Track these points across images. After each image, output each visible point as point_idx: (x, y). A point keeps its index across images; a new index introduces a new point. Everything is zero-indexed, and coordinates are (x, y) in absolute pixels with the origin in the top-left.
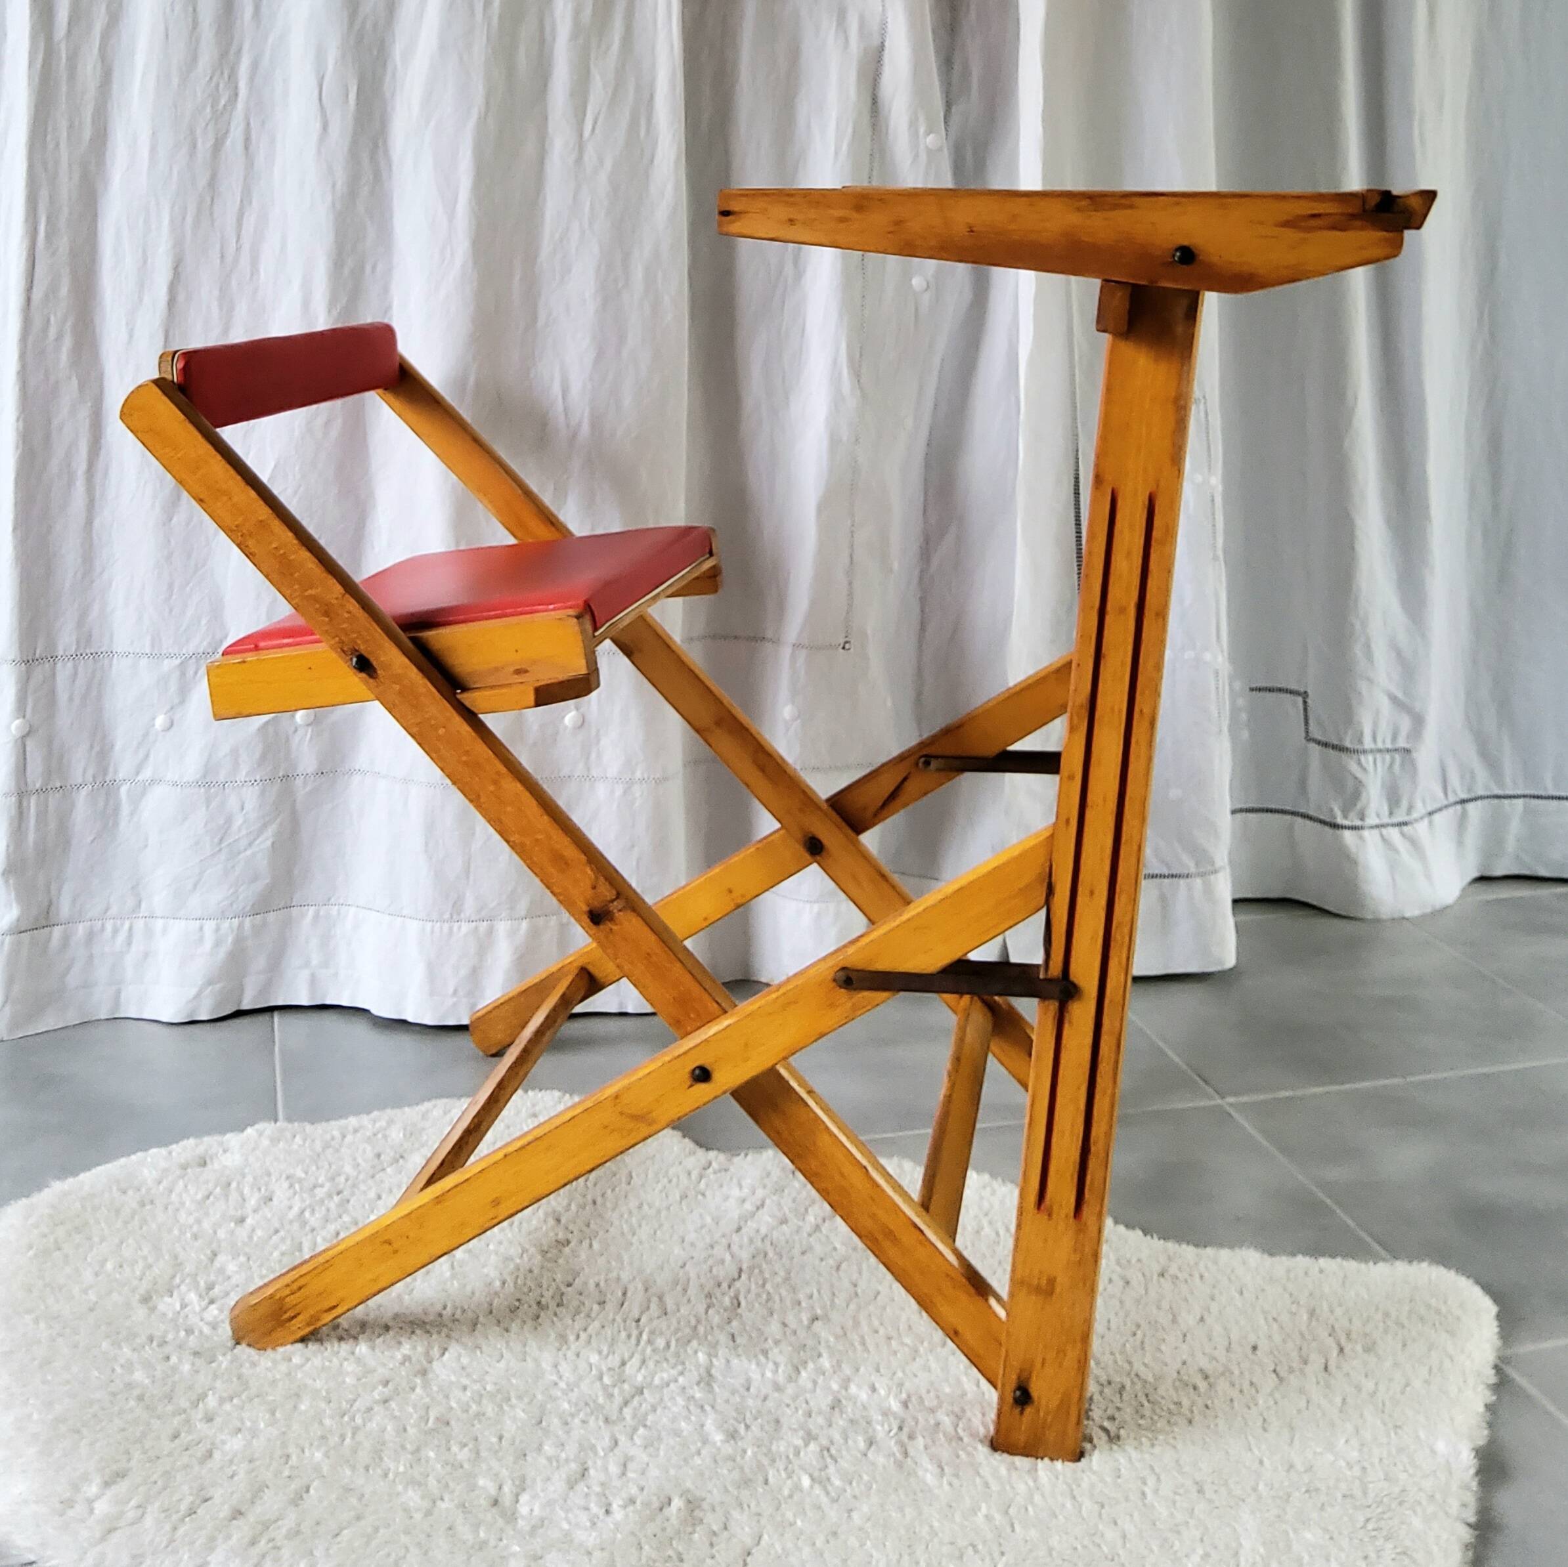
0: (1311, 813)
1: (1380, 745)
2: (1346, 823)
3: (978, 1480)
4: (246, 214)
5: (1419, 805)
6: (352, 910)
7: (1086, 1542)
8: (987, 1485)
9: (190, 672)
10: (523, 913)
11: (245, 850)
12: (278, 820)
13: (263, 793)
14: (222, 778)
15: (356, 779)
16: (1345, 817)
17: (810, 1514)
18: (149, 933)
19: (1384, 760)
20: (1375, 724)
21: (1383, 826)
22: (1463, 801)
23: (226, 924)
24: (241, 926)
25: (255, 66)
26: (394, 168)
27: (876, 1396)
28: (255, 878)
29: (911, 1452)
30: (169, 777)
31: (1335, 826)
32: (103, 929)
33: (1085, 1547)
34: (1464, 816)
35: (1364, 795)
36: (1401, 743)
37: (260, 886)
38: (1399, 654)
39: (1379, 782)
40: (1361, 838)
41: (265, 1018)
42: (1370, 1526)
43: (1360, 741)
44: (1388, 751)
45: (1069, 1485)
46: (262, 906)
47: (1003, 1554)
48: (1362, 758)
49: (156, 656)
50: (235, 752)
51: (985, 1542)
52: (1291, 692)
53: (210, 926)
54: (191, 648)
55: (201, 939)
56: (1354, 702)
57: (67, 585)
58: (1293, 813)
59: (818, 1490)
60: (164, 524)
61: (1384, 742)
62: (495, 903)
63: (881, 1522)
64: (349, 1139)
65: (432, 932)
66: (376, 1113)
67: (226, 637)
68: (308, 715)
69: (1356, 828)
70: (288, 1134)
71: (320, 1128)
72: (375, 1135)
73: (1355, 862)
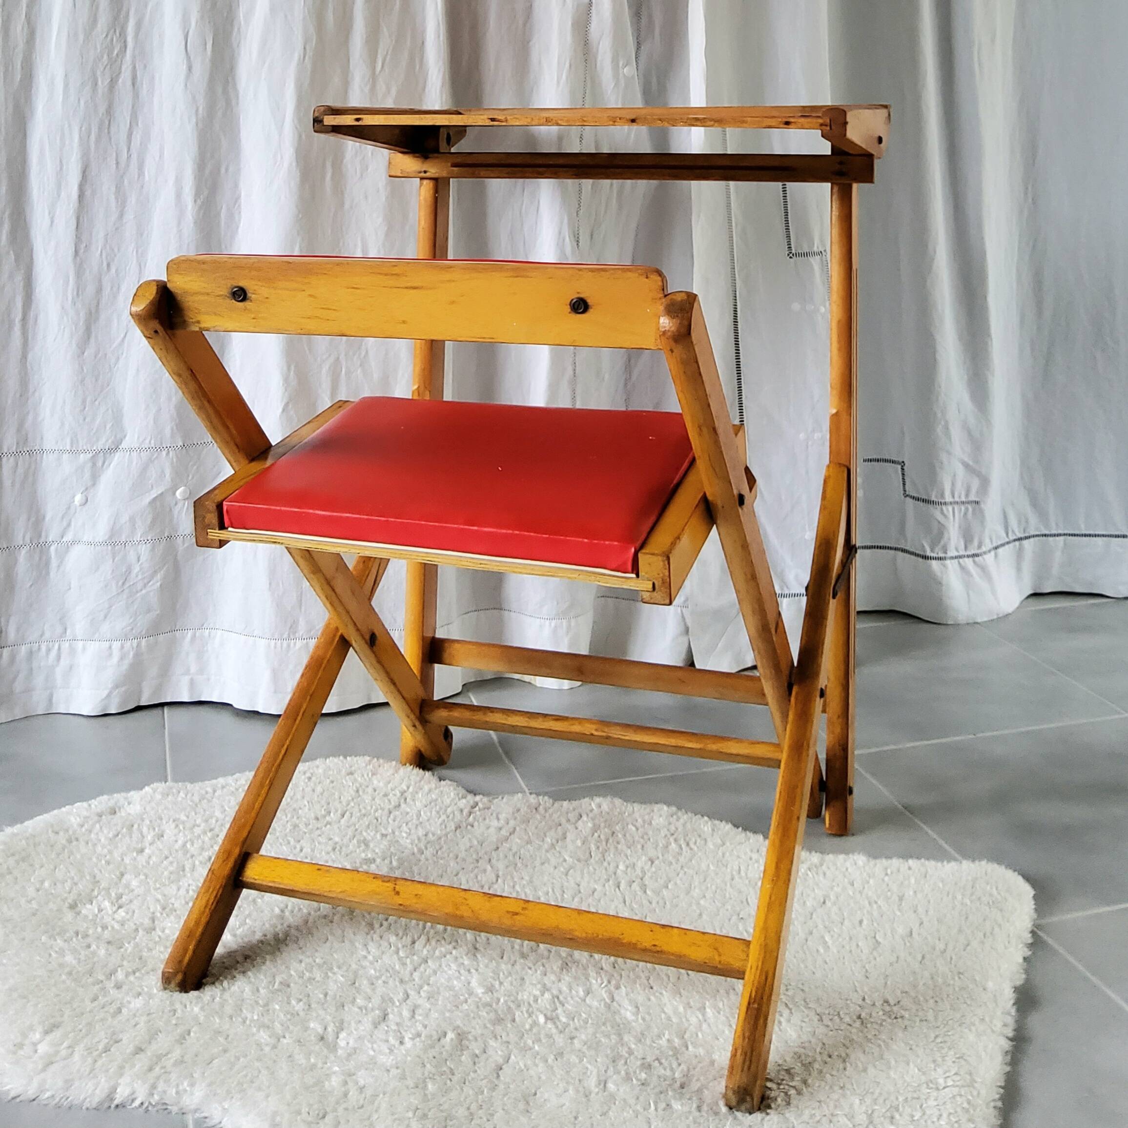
0: (907, 548)
1: (957, 499)
2: (932, 555)
3: (663, 1016)
4: (134, 133)
5: (987, 541)
6: (219, 632)
8: (669, 1019)
9: (100, 464)
11: (141, 590)
12: (165, 569)
13: (153, 549)
14: (123, 539)
16: (932, 551)
17: (544, 1041)
18: (73, 651)
19: (959, 510)
20: (953, 484)
21: (960, 557)
22: (1020, 539)
23: (128, 644)
24: (139, 645)
25: (139, 25)
26: (240, 98)
27: (592, 960)
28: (149, 611)
29: (617, 998)
30: (85, 539)
31: (926, 558)
32: (39, 649)
34: (1021, 549)
35: (946, 535)
36: (972, 498)
37: (152, 615)
38: (969, 432)
39: (957, 525)
40: (944, 566)
41: (156, 712)
42: (939, 1040)
43: (942, 495)
44: (963, 503)
45: (727, 1018)
46: (154, 630)
47: (680, 1065)
48: (944, 507)
49: (74, 452)
50: (132, 520)
51: (666, 1058)
52: (893, 462)
53: (116, 645)
54: (100, 445)
55: (110, 655)
56: (938, 469)
57: (9, 402)
58: (896, 549)
59: (550, 1025)
60: (79, 357)
61: (960, 497)
63: (594, 1045)
64: (218, 793)
65: (275, 647)
66: (238, 774)
67: (125, 437)
68: (184, 491)
69: (940, 559)
70: (174, 791)
71: (198, 786)
72: (237, 790)
73: (940, 583)
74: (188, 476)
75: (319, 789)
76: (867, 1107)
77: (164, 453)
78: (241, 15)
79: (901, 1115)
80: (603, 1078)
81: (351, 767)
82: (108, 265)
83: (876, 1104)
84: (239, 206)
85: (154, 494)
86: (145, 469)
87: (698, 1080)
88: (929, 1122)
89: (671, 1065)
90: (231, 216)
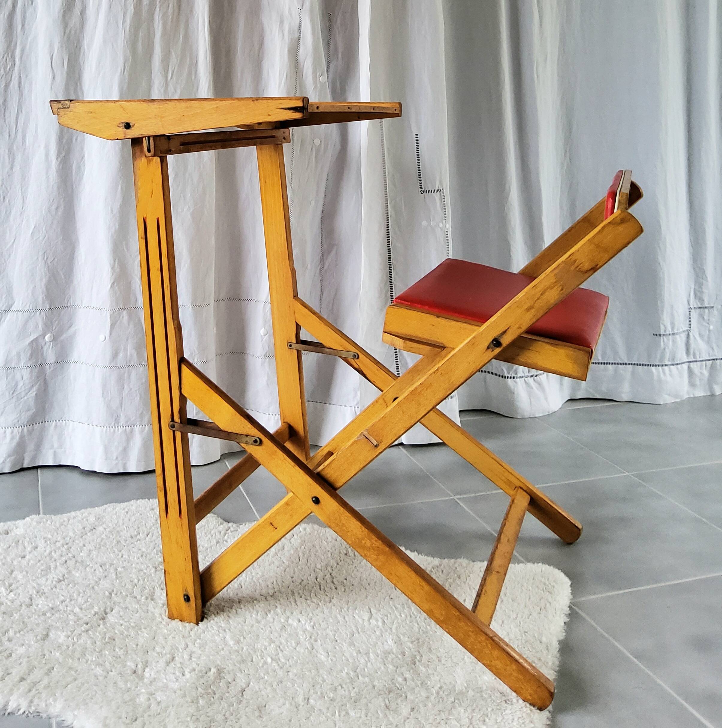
0: (493, 371)
2: (508, 376)
3: (343, 657)
4: (20, 117)
6: (72, 423)
7: (389, 683)
8: (347, 660)
10: (146, 423)
11: (24, 397)
12: (38, 384)
13: (31, 372)
14: (13, 365)
15: (72, 365)
16: (509, 373)
17: (271, 674)
21: (525, 377)
23: (16, 430)
24: (23, 430)
25: (23, 51)
27: (300, 623)
28: (28, 410)
29: (315, 647)
31: (504, 377)
33: (388, 684)
37: (30, 413)
40: (515, 382)
41: (34, 471)
45: (382, 659)
46: (32, 422)
47: (354, 688)
50: (18, 354)
51: (346, 684)
53: (9, 431)
55: (5, 437)
58: (486, 372)
59: (274, 664)
62: (134, 418)
63: (301, 676)
64: (71, 521)
65: (106, 432)
66: (83, 510)
67: (14, 303)
68: (51, 337)
69: (513, 378)
70: (44, 520)
71: (59, 517)
72: (83, 519)
73: (514, 393)
74: (53, 327)
75: (133, 519)
76: (469, 714)
77: (38, 313)
78: (85, 44)
79: (489, 720)
80: (306, 696)
81: (152, 505)
82: (4, 198)
83: (474, 713)
84: (84, 162)
85: (32, 338)
86: (26, 323)
87: (365, 698)
88: (507, 723)
89: (348, 688)
90: (79, 168)
